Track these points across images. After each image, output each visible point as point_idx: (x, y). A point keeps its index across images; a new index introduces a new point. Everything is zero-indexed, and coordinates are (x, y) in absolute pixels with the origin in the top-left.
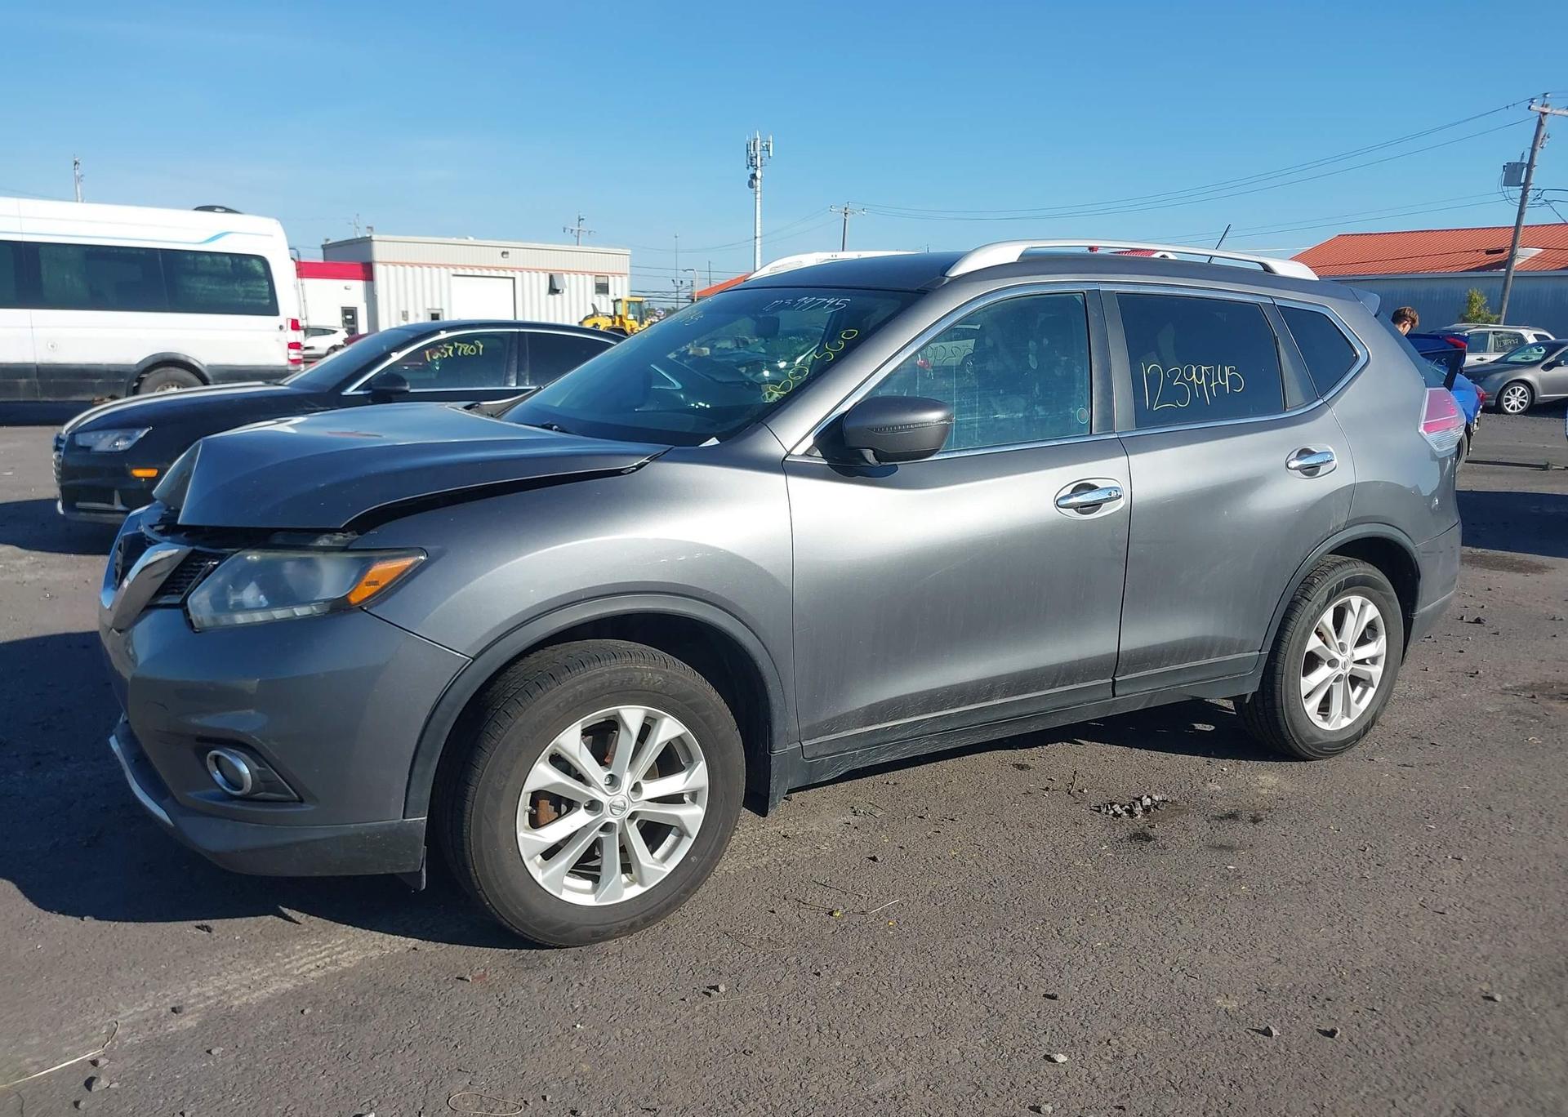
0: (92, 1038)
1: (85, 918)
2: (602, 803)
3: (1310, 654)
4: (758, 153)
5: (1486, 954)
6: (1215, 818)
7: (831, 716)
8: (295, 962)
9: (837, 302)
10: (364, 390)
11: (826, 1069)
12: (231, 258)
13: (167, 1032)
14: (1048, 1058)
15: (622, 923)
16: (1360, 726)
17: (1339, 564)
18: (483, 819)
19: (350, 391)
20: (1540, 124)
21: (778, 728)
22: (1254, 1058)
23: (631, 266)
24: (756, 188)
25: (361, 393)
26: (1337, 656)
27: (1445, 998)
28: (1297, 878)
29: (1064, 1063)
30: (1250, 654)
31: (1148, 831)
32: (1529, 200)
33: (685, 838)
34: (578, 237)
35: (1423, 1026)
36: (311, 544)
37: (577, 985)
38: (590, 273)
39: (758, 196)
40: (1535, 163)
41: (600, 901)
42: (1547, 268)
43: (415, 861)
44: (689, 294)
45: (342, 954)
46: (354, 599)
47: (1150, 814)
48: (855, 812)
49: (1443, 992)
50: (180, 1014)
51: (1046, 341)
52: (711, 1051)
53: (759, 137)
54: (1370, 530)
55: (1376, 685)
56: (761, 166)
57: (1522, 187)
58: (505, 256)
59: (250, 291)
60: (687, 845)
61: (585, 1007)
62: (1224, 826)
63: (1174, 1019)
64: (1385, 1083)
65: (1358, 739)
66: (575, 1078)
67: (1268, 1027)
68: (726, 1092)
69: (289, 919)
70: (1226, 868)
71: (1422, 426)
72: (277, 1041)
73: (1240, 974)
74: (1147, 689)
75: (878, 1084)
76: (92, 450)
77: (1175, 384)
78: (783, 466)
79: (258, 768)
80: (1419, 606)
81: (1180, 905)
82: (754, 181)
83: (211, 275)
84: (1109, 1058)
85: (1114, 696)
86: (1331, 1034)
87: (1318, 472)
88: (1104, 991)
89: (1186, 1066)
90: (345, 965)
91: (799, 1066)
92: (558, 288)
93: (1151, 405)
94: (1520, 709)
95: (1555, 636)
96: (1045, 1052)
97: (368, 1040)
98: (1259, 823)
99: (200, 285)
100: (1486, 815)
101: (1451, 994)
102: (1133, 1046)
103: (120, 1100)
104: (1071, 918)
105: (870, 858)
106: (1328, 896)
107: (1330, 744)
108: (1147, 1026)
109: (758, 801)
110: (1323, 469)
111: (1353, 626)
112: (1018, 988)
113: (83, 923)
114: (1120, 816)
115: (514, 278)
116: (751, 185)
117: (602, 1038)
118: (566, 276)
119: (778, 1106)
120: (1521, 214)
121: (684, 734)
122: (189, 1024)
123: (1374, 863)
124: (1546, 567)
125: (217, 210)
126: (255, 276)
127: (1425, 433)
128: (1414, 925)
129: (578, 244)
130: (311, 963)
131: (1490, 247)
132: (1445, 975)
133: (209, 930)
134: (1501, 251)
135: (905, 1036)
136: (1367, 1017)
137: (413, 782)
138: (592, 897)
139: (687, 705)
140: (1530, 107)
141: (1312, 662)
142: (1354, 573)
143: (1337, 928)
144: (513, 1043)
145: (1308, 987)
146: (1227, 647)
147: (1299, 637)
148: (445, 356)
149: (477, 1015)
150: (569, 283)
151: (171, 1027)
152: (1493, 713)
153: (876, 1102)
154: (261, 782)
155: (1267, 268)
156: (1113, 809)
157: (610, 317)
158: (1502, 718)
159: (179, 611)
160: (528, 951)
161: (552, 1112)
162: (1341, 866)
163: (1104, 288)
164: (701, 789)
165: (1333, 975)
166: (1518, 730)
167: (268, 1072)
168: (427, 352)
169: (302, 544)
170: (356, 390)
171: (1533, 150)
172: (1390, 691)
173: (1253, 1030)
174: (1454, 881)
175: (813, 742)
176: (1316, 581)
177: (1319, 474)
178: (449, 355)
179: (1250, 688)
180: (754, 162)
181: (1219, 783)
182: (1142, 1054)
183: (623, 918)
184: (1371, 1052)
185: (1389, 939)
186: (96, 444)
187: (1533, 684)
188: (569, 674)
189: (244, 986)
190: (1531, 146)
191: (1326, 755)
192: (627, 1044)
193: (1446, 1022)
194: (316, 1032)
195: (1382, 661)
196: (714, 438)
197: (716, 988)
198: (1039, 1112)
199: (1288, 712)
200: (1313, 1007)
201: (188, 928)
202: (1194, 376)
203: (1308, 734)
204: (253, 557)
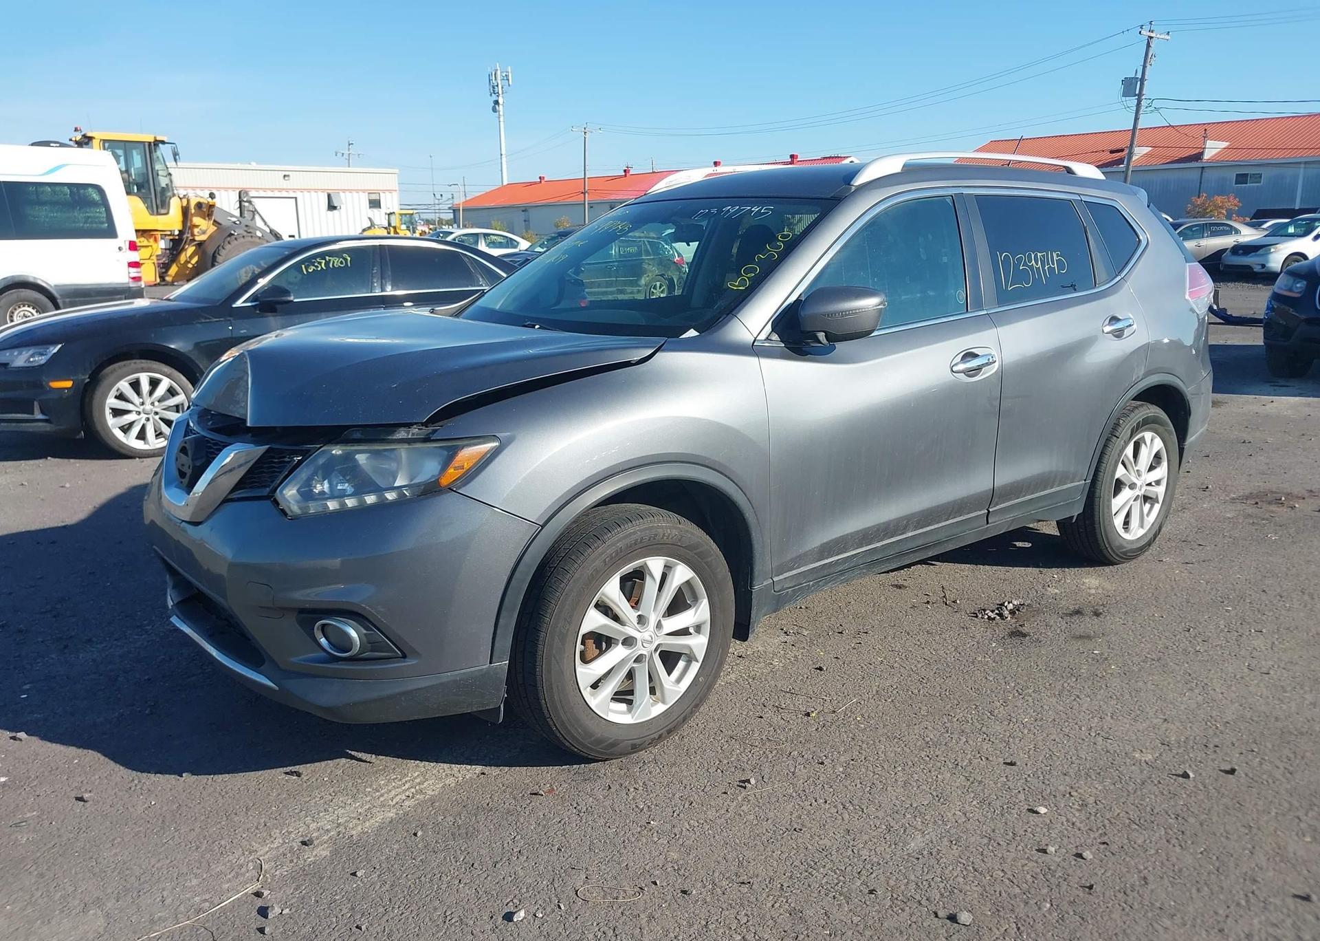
0: (243, 875)
1: (184, 775)
2: (636, 639)
3: (1118, 480)
4: (499, 82)
5: (1313, 701)
6: (1067, 615)
7: (794, 555)
8: (386, 795)
9: (762, 209)
10: (252, 302)
11: (866, 837)
12: (69, 188)
13: (308, 862)
14: (1031, 811)
15: (652, 736)
16: (1151, 535)
17: (1136, 408)
18: (553, 659)
19: (239, 303)
20: (1148, 46)
21: (758, 568)
22: (1184, 796)
23: (399, 184)
24: (499, 111)
25: (249, 304)
26: (1135, 480)
27: (1299, 737)
28: (1149, 656)
29: (1045, 814)
30: (1078, 483)
31: (1020, 629)
32: (1143, 108)
33: (694, 663)
34: (349, 160)
35: (1293, 759)
36: (390, 437)
37: (632, 789)
38: (364, 191)
39: (502, 119)
40: (1146, 78)
41: (636, 719)
42: (1155, 163)
43: (496, 698)
44: (450, 206)
45: (423, 784)
46: (444, 482)
47: (1016, 616)
48: (786, 633)
49: (1295, 733)
50: (312, 846)
51: (930, 237)
52: (769, 832)
53: (499, 69)
54: (1160, 379)
55: (1161, 501)
56: (503, 93)
57: (1137, 97)
58: (286, 178)
59: (89, 217)
60: (695, 668)
61: (649, 807)
62: (1075, 621)
63: (1110, 772)
64: (1286, 805)
65: (1149, 545)
66: (670, 865)
67: (1185, 772)
68: (797, 863)
69: (360, 760)
70: (1093, 653)
71: (1188, 293)
72: (407, 860)
73: (1143, 733)
74: (1009, 516)
75: (913, 844)
76: (9, 366)
77: (1021, 268)
78: (752, 350)
79: (365, 632)
80: (1188, 437)
81: (1072, 684)
82: (497, 106)
83: (54, 203)
84: (1076, 806)
85: (988, 523)
86: (1232, 771)
87: (1123, 335)
88: (1048, 755)
89: (1137, 807)
90: (430, 793)
91: (843, 837)
92: (336, 205)
93: (1006, 287)
94: (1250, 513)
95: (1251, 455)
96: (1027, 807)
97: (483, 852)
98: (1101, 616)
99: (43, 214)
100: (1264, 597)
101: (1302, 734)
102: (1090, 795)
103: (296, 923)
104: (995, 702)
105: (817, 669)
106: (1178, 668)
107: (1132, 551)
108: (1093, 780)
109: (742, 631)
110: (1126, 332)
111: (1146, 456)
112: (982, 760)
113: (183, 779)
114: (994, 619)
115: (296, 198)
116: (494, 110)
117: (676, 830)
118: (342, 194)
119: (843, 869)
120: (1136, 119)
121: (692, 578)
122: (324, 853)
123: (1200, 640)
124: (1219, 402)
125: (52, 145)
126: (94, 204)
127: (1190, 299)
128: (1251, 684)
129: (349, 167)
130: (400, 793)
131: (1114, 148)
132: (1291, 720)
133: (299, 774)
134: (1122, 150)
135: (915, 805)
136: (1250, 757)
137: (499, 631)
138: (629, 716)
139: (695, 554)
140: (1140, 32)
141: (1119, 486)
142: (1147, 413)
143: (1197, 691)
144: (605, 841)
145: (1198, 738)
146: (1064, 478)
147: (1111, 468)
148: (319, 269)
149: (563, 822)
150: (343, 200)
151: (309, 858)
152: (1232, 518)
153: (918, 859)
154: (370, 643)
155: (1069, 171)
156: (987, 614)
157: (386, 228)
158: (1241, 521)
159: (268, 503)
160: (578, 766)
161: (666, 893)
162: (1177, 645)
163: (966, 191)
164: (704, 623)
165: (1211, 727)
166: (1256, 529)
167: (412, 886)
168: (303, 266)
169: (382, 437)
170: (244, 302)
171: (1144, 67)
172: (1170, 505)
173: (1173, 775)
174: (1263, 648)
175: (781, 577)
176: (1121, 422)
177: (1124, 337)
178: (322, 267)
179: (1077, 511)
180: (496, 90)
181: (1056, 587)
182: (1100, 801)
183: (654, 732)
184: (1265, 782)
185: (1237, 696)
186: (13, 361)
187: (1251, 493)
188: (610, 534)
189: (354, 818)
190: (1142, 64)
191: (1127, 559)
192: (698, 833)
193: (1308, 754)
194: (436, 850)
195: (1164, 483)
196: (692, 330)
197: (748, 781)
198: (1046, 853)
199: (1104, 527)
200: (1208, 753)
201: (278, 774)
202: (1033, 261)
203: (1117, 544)
204: (337, 451)
